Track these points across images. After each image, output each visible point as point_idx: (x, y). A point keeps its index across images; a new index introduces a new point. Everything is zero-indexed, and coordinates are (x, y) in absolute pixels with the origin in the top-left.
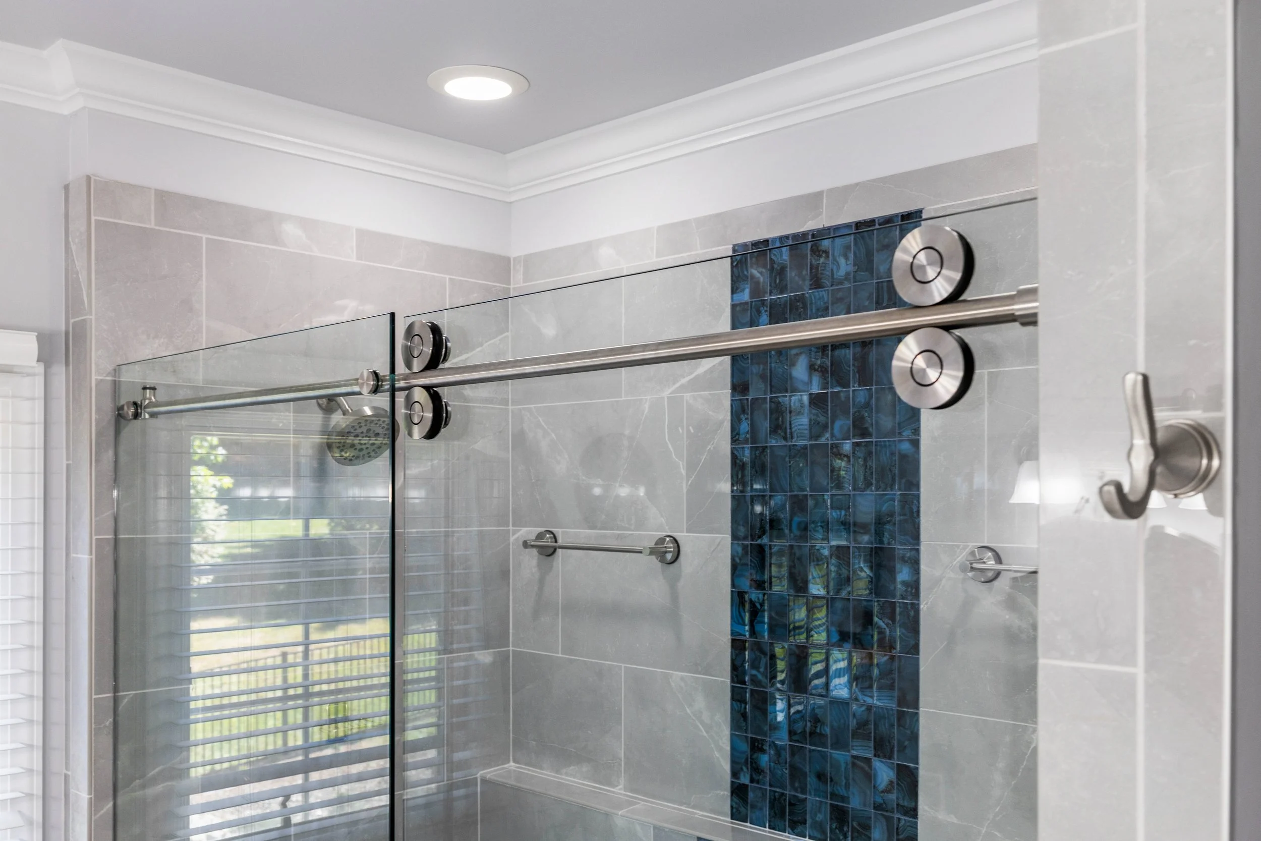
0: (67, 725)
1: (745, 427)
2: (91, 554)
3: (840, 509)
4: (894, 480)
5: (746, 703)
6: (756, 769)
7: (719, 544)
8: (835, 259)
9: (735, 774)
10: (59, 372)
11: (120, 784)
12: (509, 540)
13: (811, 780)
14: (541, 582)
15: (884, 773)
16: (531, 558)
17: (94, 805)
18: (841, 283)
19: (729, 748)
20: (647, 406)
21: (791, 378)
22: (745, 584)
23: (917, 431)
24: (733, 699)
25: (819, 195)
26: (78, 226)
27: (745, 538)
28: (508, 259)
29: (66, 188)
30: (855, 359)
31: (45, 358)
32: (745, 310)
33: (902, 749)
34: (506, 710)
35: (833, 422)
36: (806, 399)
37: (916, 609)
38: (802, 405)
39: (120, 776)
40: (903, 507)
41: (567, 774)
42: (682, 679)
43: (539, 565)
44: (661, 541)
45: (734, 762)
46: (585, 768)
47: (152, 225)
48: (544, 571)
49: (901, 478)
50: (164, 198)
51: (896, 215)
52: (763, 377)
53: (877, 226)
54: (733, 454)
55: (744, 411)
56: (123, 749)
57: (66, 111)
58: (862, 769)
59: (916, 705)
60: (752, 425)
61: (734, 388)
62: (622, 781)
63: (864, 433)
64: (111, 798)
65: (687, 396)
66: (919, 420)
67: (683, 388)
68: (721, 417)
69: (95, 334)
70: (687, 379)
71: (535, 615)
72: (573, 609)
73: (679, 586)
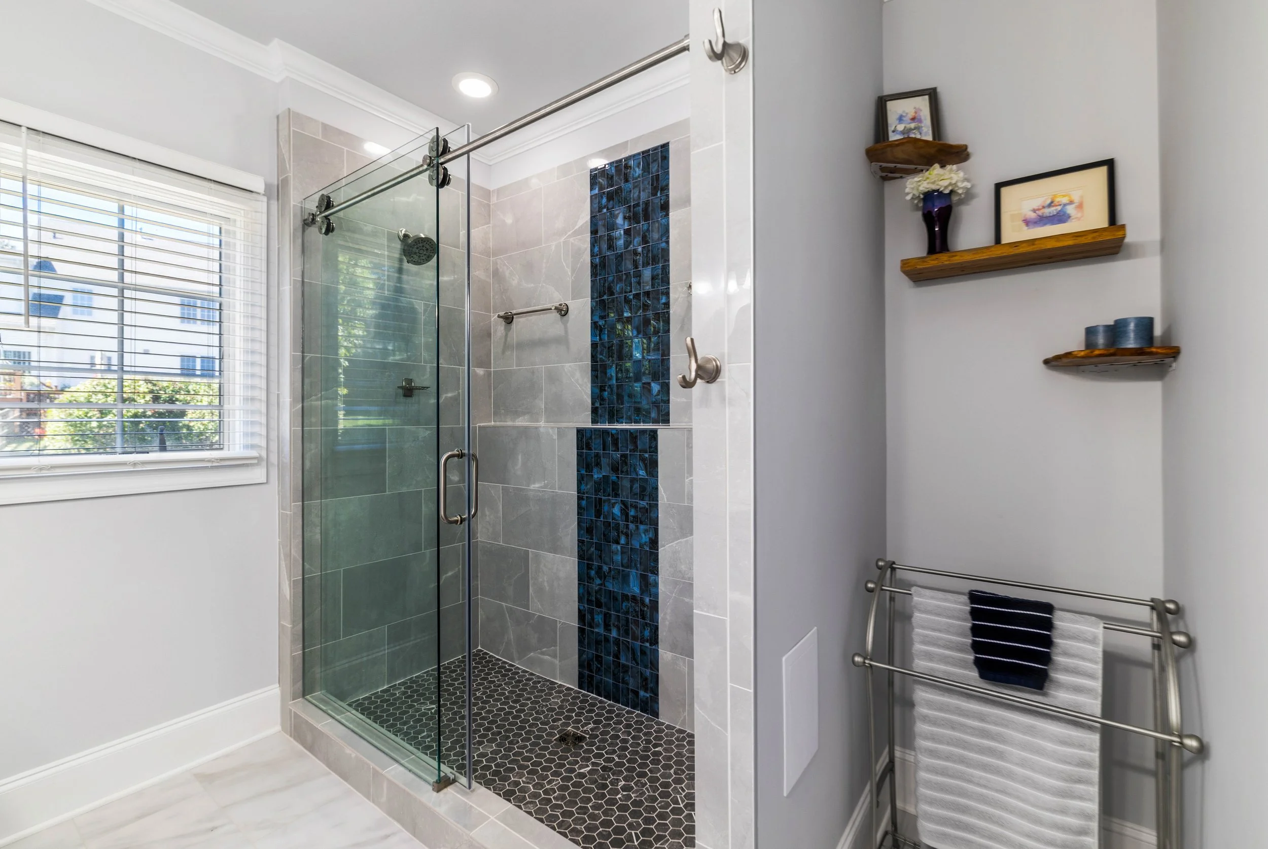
0: (278, 370)
1: (596, 249)
2: (291, 285)
3: (637, 277)
4: (659, 260)
5: (598, 371)
6: (602, 399)
8: (634, 169)
9: (593, 404)
10: (274, 204)
11: (305, 397)
12: (491, 319)
13: (626, 398)
14: (506, 335)
15: (655, 387)
16: (501, 326)
17: (293, 404)
18: (636, 179)
19: (590, 393)
20: (553, 247)
21: (616, 224)
22: (596, 319)
23: (668, 238)
24: (592, 370)
25: (627, 142)
26: (284, 133)
27: (597, 298)
28: (490, 191)
29: (278, 117)
30: (642, 211)
31: (268, 193)
32: (596, 198)
33: (663, 375)
34: (490, 397)
35: (634, 240)
36: (622, 232)
37: (668, 313)
38: (621, 235)
39: (305, 393)
40: (662, 271)
41: (518, 422)
42: (570, 366)
43: (505, 328)
44: (561, 305)
45: (592, 398)
46: (526, 417)
47: (320, 138)
48: (508, 330)
49: (662, 259)
50: (326, 128)
51: (659, 146)
52: (604, 226)
53: (651, 152)
54: (591, 262)
55: (596, 242)
56: (307, 381)
57: (277, 80)
58: (647, 388)
59: (669, 355)
60: (600, 248)
61: (592, 233)
62: (543, 419)
63: (647, 242)
64: (301, 402)
65: (571, 240)
66: (669, 232)
67: (570, 236)
68: (586, 246)
69: (292, 182)
70: (571, 232)
71: (503, 352)
72: (521, 346)
73: (569, 325)
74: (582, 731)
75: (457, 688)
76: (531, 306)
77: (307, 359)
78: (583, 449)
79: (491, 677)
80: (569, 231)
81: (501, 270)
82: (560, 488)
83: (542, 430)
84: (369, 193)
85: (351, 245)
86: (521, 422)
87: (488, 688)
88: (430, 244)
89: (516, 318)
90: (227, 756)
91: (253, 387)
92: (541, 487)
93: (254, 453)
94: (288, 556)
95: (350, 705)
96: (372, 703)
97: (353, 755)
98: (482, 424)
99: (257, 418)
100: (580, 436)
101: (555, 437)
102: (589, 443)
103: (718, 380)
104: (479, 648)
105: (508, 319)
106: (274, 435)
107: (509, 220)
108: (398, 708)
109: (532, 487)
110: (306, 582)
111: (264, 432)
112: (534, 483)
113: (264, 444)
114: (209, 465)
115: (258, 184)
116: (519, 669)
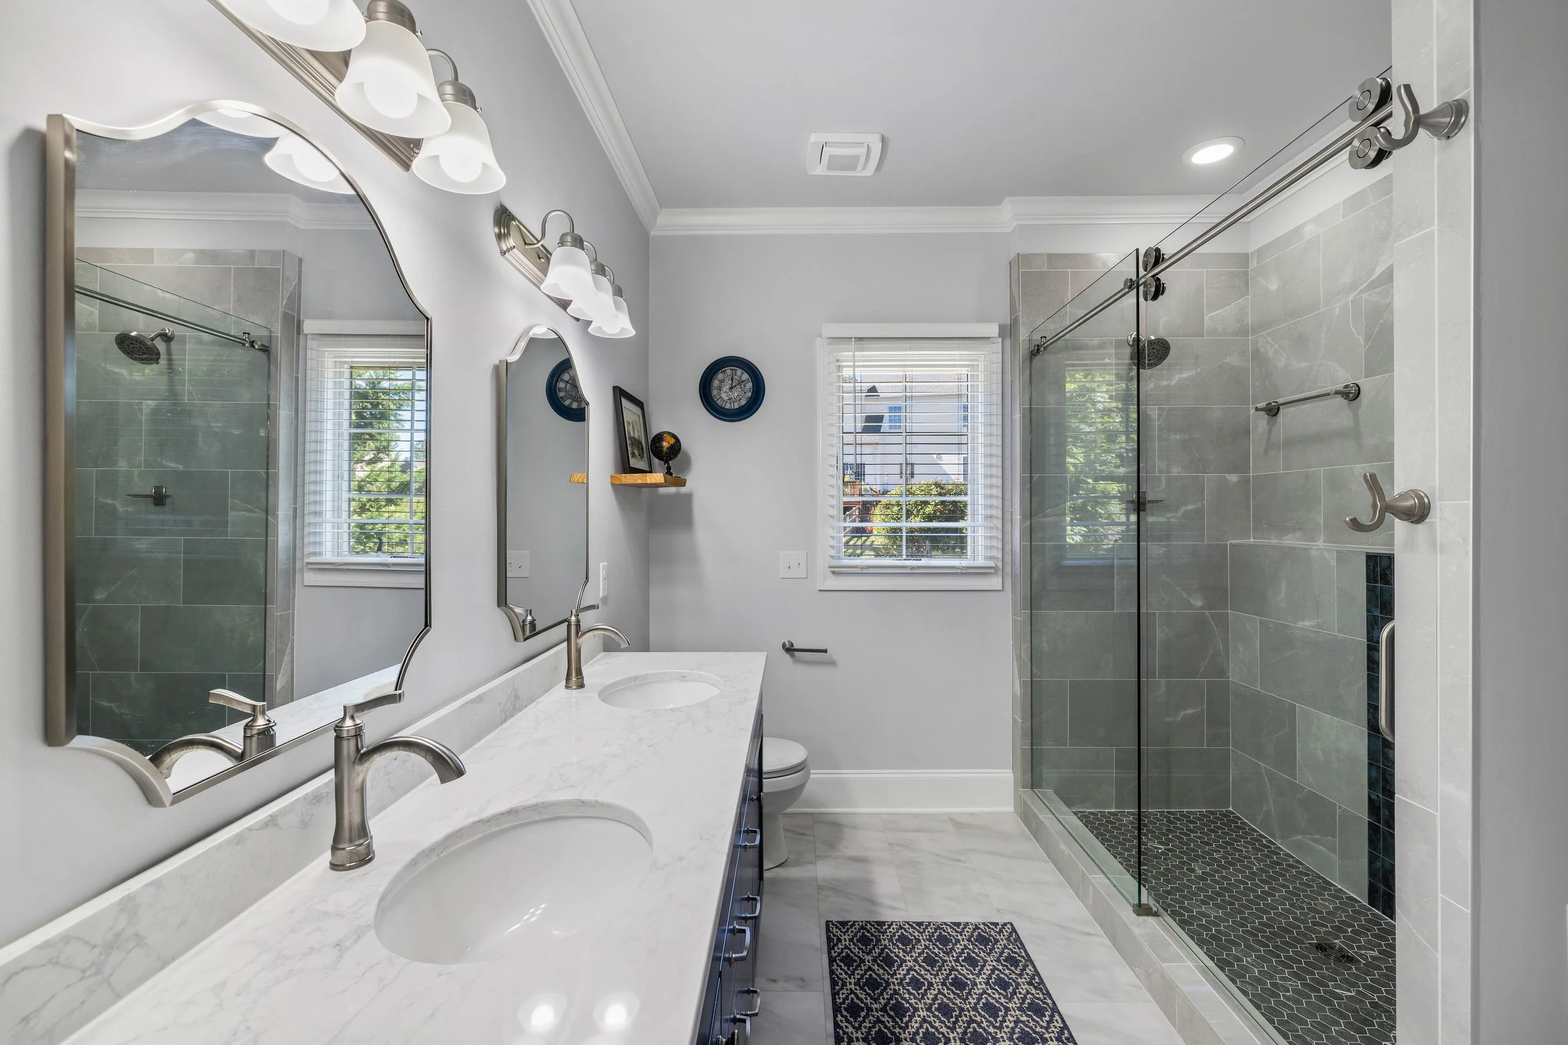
2: (1021, 414)
7: (1388, 379)
11: (1033, 514)
12: (1249, 412)
14: (1270, 432)
16: (1263, 420)
17: (1022, 521)
20: (1337, 310)
26: (1015, 276)
28: (1248, 254)
29: (1010, 261)
31: (1002, 334)
34: (1248, 508)
39: (1033, 511)
41: (1286, 540)
42: (1362, 468)
43: (1268, 423)
44: (1346, 387)
46: (1298, 534)
47: (1046, 269)
48: (1271, 425)
50: (1050, 256)
56: (1034, 499)
57: (1009, 230)
62: (1322, 538)
64: (1029, 519)
65: (1365, 296)
67: (1362, 292)
68: (1387, 301)
69: (1021, 320)
70: (1365, 285)
71: (1266, 452)
72: (1289, 443)
73: (1360, 412)
74: (1355, 953)
75: (1192, 840)
76: (1303, 392)
77: (1034, 480)
78: (1376, 582)
79: (1237, 845)
80: (1362, 284)
81: (1262, 350)
82: (1340, 631)
83: (1314, 553)
84: (1081, 321)
85: (1076, 362)
86: (1290, 541)
87: (1231, 855)
88: (1162, 345)
89: (1283, 408)
90: (973, 814)
91: (991, 506)
92: (1313, 627)
93: (992, 564)
94: (1019, 657)
95: (1075, 813)
96: (1098, 819)
97: (1067, 852)
98: (1234, 542)
99: (994, 534)
100: (1371, 564)
101: (1334, 563)
102: (1386, 574)
103: (1427, 520)
104: (1231, 809)
105: (1273, 411)
106: (1008, 548)
107: (1273, 286)
108: (1123, 834)
109: (1300, 624)
110: (1034, 684)
111: (1000, 546)
112: (1303, 620)
113: (1000, 556)
114: (959, 571)
115: (993, 330)
116: (1282, 850)
